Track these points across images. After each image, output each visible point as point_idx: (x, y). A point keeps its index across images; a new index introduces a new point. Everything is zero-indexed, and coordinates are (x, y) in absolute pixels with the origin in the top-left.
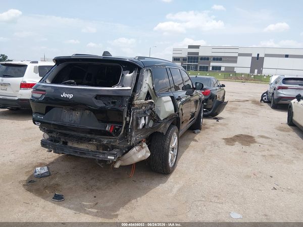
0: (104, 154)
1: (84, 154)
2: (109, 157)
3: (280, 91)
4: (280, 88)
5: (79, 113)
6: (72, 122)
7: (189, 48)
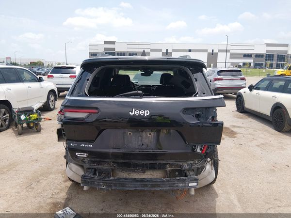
0: (184, 181)
1: (158, 186)
2: (190, 185)
3: (216, 82)
4: (216, 80)
5: (152, 133)
6: (144, 147)
7: (105, 44)
